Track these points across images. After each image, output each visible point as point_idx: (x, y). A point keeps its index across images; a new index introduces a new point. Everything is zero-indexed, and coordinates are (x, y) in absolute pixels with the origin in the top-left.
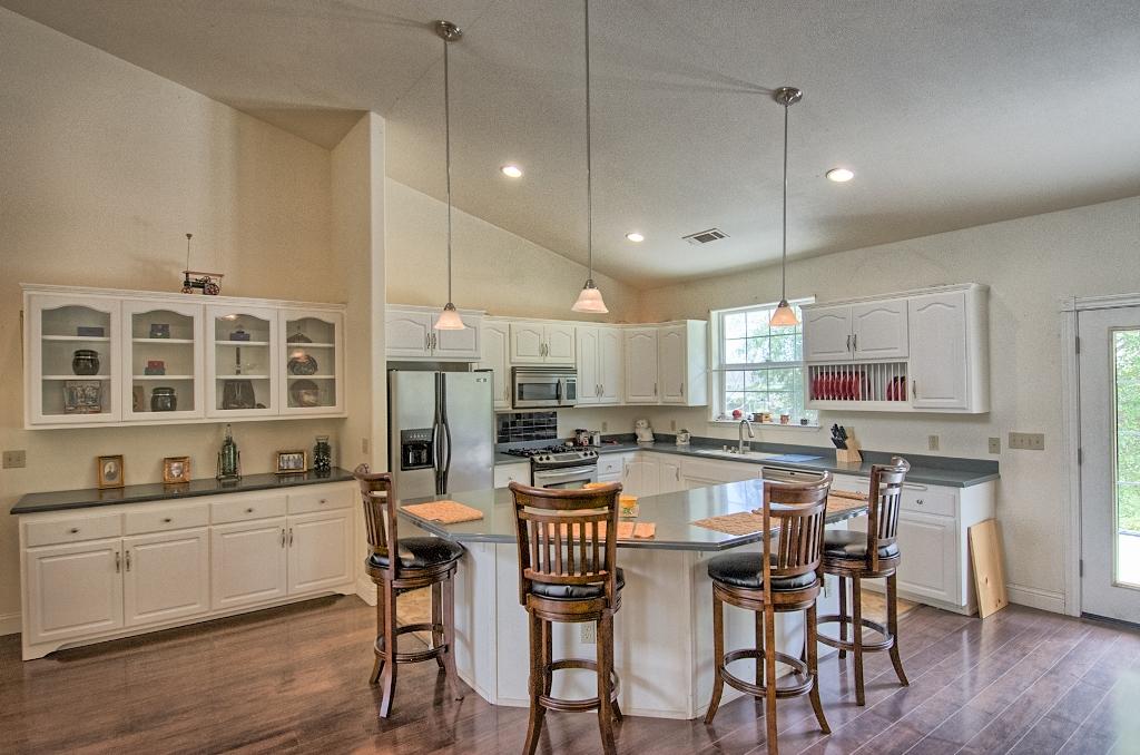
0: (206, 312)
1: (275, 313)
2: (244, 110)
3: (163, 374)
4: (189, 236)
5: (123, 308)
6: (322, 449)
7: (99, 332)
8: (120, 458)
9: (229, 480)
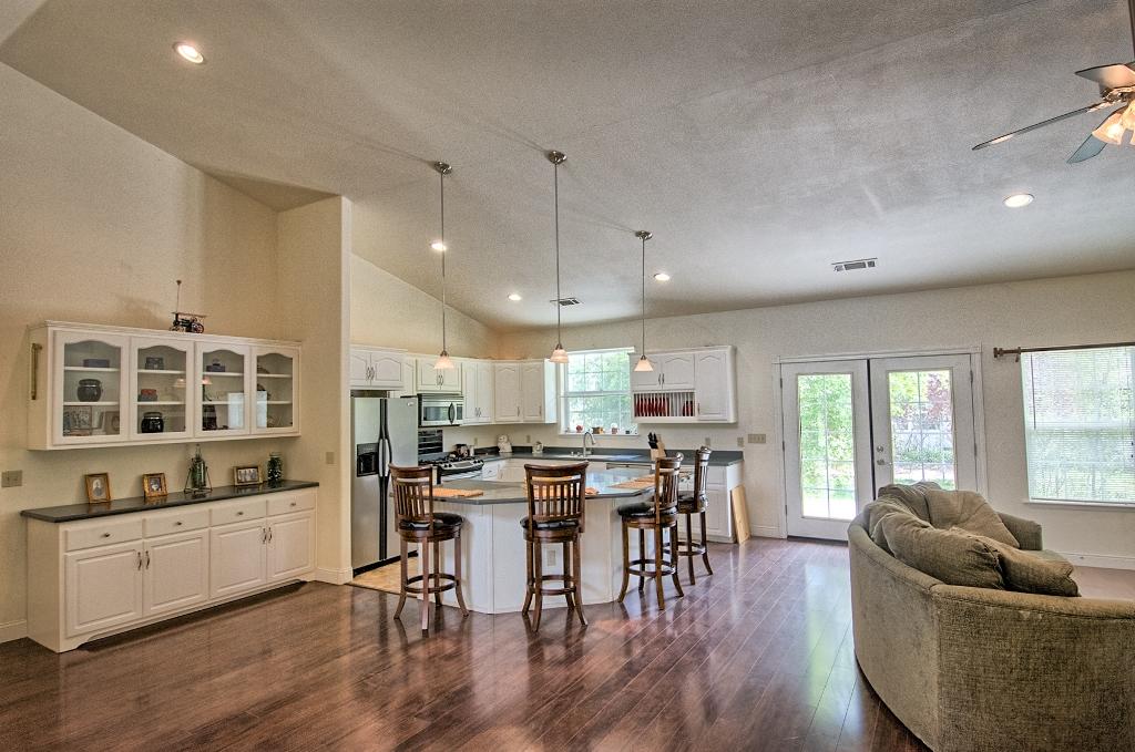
0: (195, 346)
1: (248, 348)
2: (211, 175)
3: (155, 400)
4: (179, 282)
5: (131, 342)
6: (274, 463)
7: (106, 364)
8: (105, 475)
9: (197, 492)
